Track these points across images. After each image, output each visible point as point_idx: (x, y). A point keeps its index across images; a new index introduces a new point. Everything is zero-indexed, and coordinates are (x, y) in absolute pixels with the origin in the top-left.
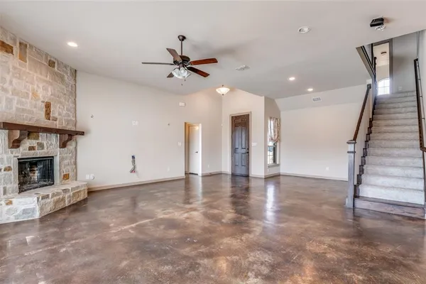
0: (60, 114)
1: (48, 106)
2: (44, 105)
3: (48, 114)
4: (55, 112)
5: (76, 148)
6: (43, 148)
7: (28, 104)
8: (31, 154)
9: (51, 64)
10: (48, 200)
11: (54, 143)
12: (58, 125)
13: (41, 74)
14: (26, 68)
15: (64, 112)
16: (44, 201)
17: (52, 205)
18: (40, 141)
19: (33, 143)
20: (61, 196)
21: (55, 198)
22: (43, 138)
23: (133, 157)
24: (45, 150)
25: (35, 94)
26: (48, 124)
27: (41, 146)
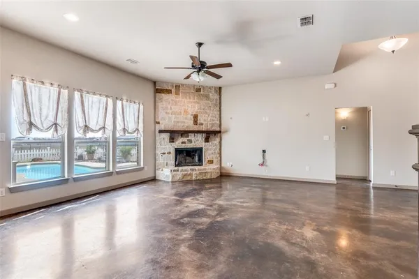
0: (205, 121)
1: (196, 117)
2: (192, 117)
3: (196, 122)
4: (200, 120)
5: (220, 143)
6: (191, 142)
7: (181, 118)
8: (183, 146)
9: (198, 90)
10: (178, 173)
11: (200, 139)
12: (204, 128)
13: (190, 98)
14: (180, 98)
15: (209, 119)
16: (175, 173)
17: (180, 176)
18: (190, 138)
19: (185, 139)
20: (189, 173)
21: (184, 173)
22: (192, 137)
23: (264, 151)
24: (193, 143)
25: (186, 112)
26: (196, 128)
27: (190, 141)
